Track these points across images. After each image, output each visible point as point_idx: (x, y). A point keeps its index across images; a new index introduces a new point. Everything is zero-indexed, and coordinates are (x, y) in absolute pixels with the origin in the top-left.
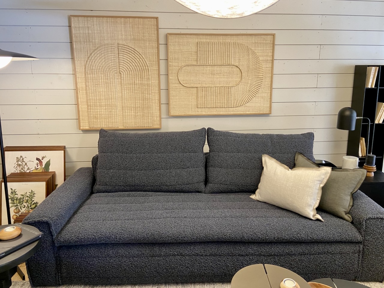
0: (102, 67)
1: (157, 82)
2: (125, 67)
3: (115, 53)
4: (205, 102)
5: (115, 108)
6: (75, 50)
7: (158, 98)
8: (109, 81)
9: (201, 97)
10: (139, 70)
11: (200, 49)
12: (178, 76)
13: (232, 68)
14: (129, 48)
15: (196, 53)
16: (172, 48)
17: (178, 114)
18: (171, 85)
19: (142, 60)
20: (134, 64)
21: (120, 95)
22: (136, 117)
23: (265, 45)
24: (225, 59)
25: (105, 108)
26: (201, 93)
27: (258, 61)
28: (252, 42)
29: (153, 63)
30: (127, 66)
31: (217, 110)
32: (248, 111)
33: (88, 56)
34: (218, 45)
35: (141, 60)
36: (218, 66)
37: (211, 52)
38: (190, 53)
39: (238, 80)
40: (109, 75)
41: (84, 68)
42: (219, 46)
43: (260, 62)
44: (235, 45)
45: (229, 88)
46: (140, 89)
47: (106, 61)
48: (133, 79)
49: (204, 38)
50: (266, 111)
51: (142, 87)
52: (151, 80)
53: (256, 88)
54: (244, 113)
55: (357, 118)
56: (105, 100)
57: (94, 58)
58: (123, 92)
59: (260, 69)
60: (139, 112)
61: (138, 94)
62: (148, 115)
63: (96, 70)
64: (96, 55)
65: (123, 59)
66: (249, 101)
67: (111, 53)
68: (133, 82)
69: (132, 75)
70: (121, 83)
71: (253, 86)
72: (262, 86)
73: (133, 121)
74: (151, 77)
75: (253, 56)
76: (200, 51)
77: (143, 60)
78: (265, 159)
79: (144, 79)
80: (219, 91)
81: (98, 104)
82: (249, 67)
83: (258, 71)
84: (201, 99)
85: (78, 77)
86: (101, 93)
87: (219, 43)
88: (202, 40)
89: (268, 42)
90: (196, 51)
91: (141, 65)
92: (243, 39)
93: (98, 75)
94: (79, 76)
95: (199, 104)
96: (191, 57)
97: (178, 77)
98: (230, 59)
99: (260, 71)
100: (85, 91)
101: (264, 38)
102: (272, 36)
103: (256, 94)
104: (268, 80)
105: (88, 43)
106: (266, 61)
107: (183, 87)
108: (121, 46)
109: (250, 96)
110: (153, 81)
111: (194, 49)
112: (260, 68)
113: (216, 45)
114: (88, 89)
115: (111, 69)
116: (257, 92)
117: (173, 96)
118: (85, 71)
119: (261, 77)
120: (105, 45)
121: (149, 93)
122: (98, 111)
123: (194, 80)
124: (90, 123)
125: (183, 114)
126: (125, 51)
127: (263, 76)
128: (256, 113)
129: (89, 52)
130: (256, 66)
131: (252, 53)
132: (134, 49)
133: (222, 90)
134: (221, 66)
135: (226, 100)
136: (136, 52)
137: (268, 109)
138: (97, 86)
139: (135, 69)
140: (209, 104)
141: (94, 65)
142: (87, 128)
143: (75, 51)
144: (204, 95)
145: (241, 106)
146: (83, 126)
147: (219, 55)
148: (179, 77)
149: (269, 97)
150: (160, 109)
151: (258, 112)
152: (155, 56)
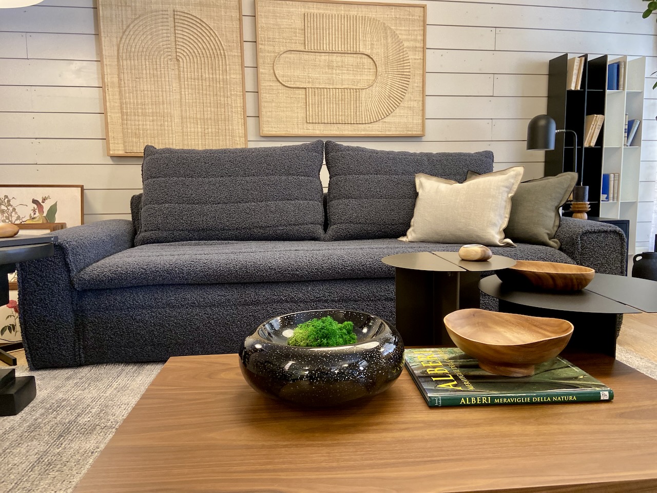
0: (148, 48)
1: (239, 76)
2: (185, 50)
3: (168, 26)
4: (320, 113)
5: (169, 120)
6: (101, 18)
7: (242, 105)
8: (159, 73)
9: (312, 104)
10: (209, 56)
11: (309, 25)
12: (275, 68)
13: (360, 58)
14: (191, 17)
15: (304, 31)
16: (263, 22)
17: (275, 133)
18: (264, 84)
19: (215, 39)
20: (201, 46)
21: (178, 97)
22: (205, 136)
23: (411, 22)
24: (349, 43)
25: (151, 118)
26: (312, 97)
27: (401, 48)
28: (391, 16)
29: (232, 44)
30: (189, 48)
31: (338, 128)
32: (389, 131)
33: (123, 29)
34: (338, 19)
35: (212, 38)
36: (339, 55)
37: (327, 30)
38: (293, 30)
39: (371, 78)
40: (158, 63)
41: (116, 48)
42: (340, 21)
43: (405, 50)
44: (365, 20)
45: (357, 90)
46: (211, 89)
47: (154, 39)
48: (200, 70)
49: (315, 6)
50: (416, 132)
51: (215, 85)
52: (230, 74)
53: (399, 91)
54: (383, 133)
55: (556, 131)
56: (152, 104)
57: (134, 33)
58: (183, 93)
59: (405, 62)
60: (210, 127)
61: (208, 97)
62: (226, 132)
63: (136, 54)
64: (136, 27)
65: (181, 36)
66: (390, 114)
67: (162, 26)
68: (200, 76)
69: (197, 63)
70: (179, 77)
71: (395, 89)
72: (410, 90)
73: (200, 142)
74: (229, 68)
75: (394, 39)
76: (309, 28)
77: (217, 39)
78: (420, 181)
79: (217, 72)
80: (342, 95)
81: (140, 111)
82: (388, 57)
83: (403, 65)
84: (312, 107)
85: (106, 65)
86: (146, 92)
87: (340, 16)
88: (312, 11)
89: (416, 18)
90: (303, 27)
91: (213, 47)
92: (376, 12)
93: (140, 61)
94: (108, 63)
95: (309, 116)
96: (294, 38)
97: (273, 69)
98: (358, 44)
99: (405, 65)
100: (117, 89)
101: (410, 12)
102: (422, 9)
103: (400, 102)
104: (418, 79)
105: (123, 8)
106: (415, 49)
107: (283, 87)
108: (178, 13)
109: (391, 105)
110: (232, 76)
111: (299, 24)
112: (405, 59)
113: (335, 19)
114: (123, 86)
115: (162, 52)
116: (402, 99)
117: (267, 102)
118: (118, 53)
119: (408, 74)
120: (152, 12)
121: (226, 95)
122: (141, 123)
123: (300, 76)
124: (127, 144)
125: (282, 133)
126: (186, 23)
127: (409, 72)
128: (401, 133)
129: (125, 23)
130: (398, 56)
131: (392, 36)
132: (201, 20)
133: (346, 94)
134: (343, 55)
135: (352, 110)
136: (204, 25)
137: (420, 127)
138: (138, 80)
139: (203, 54)
140: (326, 117)
141: (134, 44)
142: (121, 152)
143: (101, 21)
144: (316, 102)
145: (377, 121)
146: (114, 150)
147: (340, 36)
148: (275, 70)
149: (421, 108)
150: (245, 124)
151: (405, 133)
152: (235, 36)
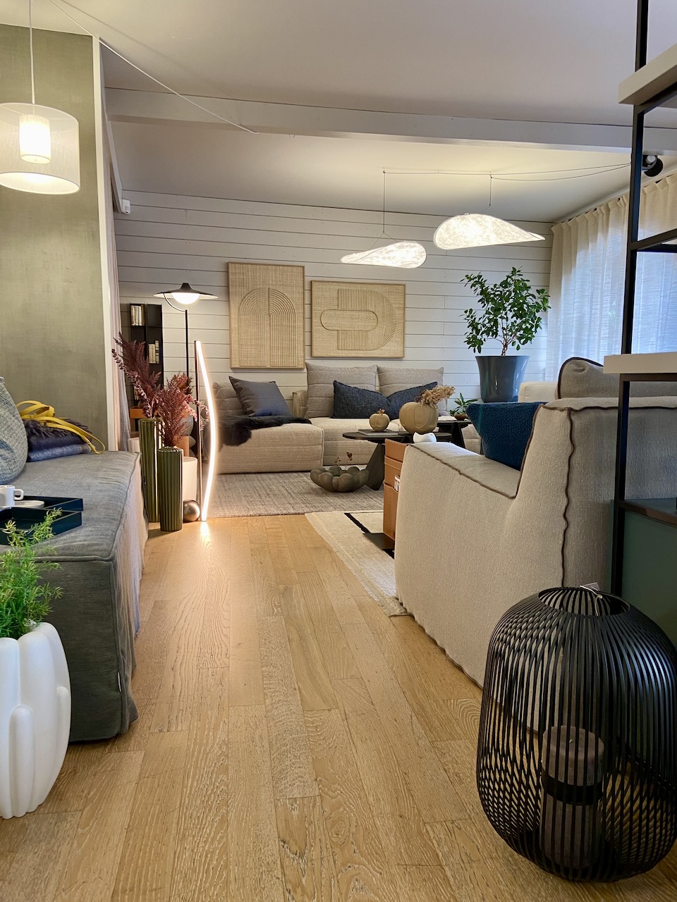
0: (254, 309)
1: (302, 324)
2: (274, 310)
3: (265, 297)
4: (345, 344)
5: (264, 348)
6: (231, 293)
7: (303, 339)
8: (260, 322)
9: (341, 339)
10: (287, 313)
11: (341, 296)
13: (369, 313)
14: (278, 292)
15: (337, 299)
16: (316, 294)
17: (320, 355)
18: (315, 328)
20: (282, 308)
21: (269, 336)
22: (282, 357)
23: (397, 294)
24: (362, 305)
25: (254, 347)
26: (341, 335)
27: (391, 308)
28: (386, 290)
29: (299, 307)
30: (276, 309)
31: (355, 352)
32: (384, 354)
33: (242, 298)
34: (357, 293)
35: (288, 303)
36: (357, 311)
37: (351, 298)
38: (332, 298)
39: (374, 324)
40: (259, 317)
41: (238, 309)
43: (393, 309)
44: (371, 293)
45: (367, 331)
46: (287, 331)
47: (258, 304)
48: (281, 321)
49: (344, 286)
50: (400, 355)
51: (289, 329)
52: (297, 323)
53: (390, 332)
54: (380, 356)
56: (255, 339)
57: (248, 301)
58: (272, 333)
60: (285, 352)
61: (285, 335)
62: (294, 355)
63: (248, 312)
64: (249, 298)
65: (273, 303)
66: (384, 345)
67: (262, 297)
68: (281, 324)
69: (280, 317)
70: (270, 325)
71: (388, 331)
72: (396, 331)
73: (280, 360)
74: (297, 320)
75: (387, 303)
77: (291, 304)
79: (291, 322)
80: (358, 334)
81: (249, 343)
82: (384, 313)
83: (392, 317)
84: (341, 341)
86: (252, 333)
87: (358, 290)
88: (343, 288)
89: (400, 291)
90: (337, 297)
91: (288, 307)
92: (378, 288)
93: (250, 316)
94: (233, 317)
95: (339, 346)
96: (332, 302)
97: (321, 320)
98: (367, 306)
99: (394, 317)
100: (237, 331)
101: (397, 288)
102: (403, 286)
103: (390, 338)
104: (401, 325)
105: (242, 287)
106: (399, 308)
107: (326, 330)
108: (271, 290)
109: (385, 340)
110: (299, 324)
111: (335, 295)
112: (393, 314)
113: (355, 292)
114: (240, 329)
115: (262, 311)
116: (391, 336)
117: (316, 337)
118: (239, 312)
119: (395, 322)
120: (257, 289)
121: (295, 335)
122: (249, 349)
123: (335, 324)
124: (241, 361)
125: (325, 355)
126: (275, 295)
128: (391, 356)
129: (243, 295)
130: (390, 312)
131: (386, 301)
132: (283, 294)
133: (360, 333)
134: (359, 312)
135: (364, 343)
136: (285, 297)
137: (402, 353)
138: (249, 326)
139: (283, 311)
140: (349, 346)
141: (247, 307)
142: (238, 366)
144: (344, 338)
145: (377, 349)
146: (234, 364)
147: (358, 301)
149: (402, 342)
150: (304, 350)
151: (393, 355)
152: (301, 301)
